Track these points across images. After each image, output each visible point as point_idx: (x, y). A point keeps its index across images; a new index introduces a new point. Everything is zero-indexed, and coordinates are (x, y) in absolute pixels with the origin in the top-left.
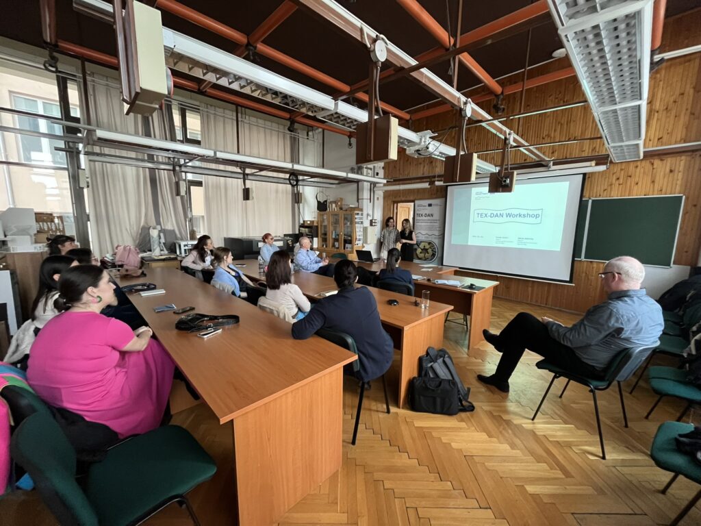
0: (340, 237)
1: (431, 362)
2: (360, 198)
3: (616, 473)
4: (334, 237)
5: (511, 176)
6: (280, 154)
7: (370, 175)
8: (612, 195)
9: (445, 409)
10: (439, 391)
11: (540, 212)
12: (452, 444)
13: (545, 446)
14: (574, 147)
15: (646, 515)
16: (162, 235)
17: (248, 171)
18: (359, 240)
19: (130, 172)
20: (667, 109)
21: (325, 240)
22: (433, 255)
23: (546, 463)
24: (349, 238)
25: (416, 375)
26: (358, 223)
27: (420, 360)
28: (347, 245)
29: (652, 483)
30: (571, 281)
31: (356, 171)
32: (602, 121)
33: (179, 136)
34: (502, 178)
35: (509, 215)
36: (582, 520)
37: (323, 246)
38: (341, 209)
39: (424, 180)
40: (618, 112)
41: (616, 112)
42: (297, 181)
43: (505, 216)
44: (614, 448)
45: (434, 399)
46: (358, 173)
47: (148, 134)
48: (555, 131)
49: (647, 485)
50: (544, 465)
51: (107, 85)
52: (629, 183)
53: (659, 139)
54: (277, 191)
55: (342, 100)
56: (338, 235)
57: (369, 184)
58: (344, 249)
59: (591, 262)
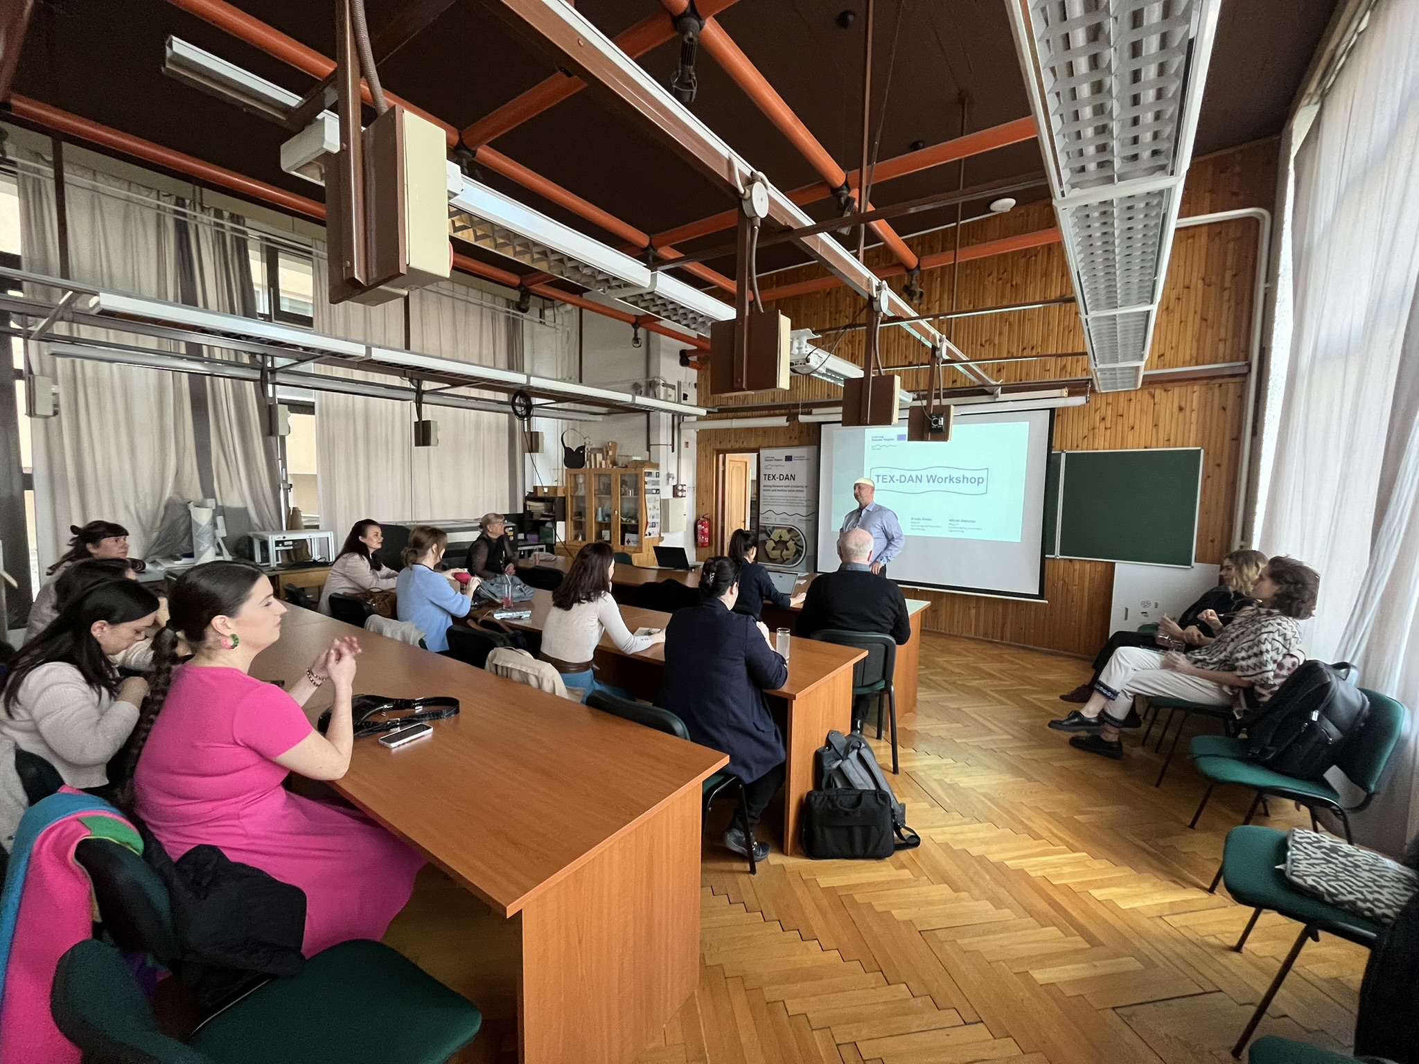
0: (613, 518)
1: (837, 760)
2: (652, 443)
3: (1165, 926)
4: (600, 519)
5: (944, 411)
6: (485, 352)
7: (672, 399)
8: (1096, 446)
9: (870, 849)
10: (858, 815)
11: (983, 474)
12: (894, 912)
13: (1048, 895)
14: (1034, 368)
15: (1220, 991)
16: (220, 520)
17: (427, 385)
18: (653, 525)
19: (143, 378)
20: (1167, 308)
21: (579, 526)
22: (798, 553)
23: (1055, 925)
24: (633, 522)
25: (810, 788)
26: (650, 492)
27: (818, 757)
28: (628, 536)
29: (1220, 936)
30: (1041, 595)
31: (643, 389)
32: (1091, 331)
33: (263, 306)
34: (931, 416)
35: (931, 479)
36: (1129, 1017)
37: (576, 537)
38: (614, 463)
39: (777, 412)
40: (1117, 319)
41: (1115, 320)
42: (529, 407)
43: (925, 479)
44: (1154, 885)
45: (850, 829)
46: (647, 395)
47: (189, 299)
48: (1000, 334)
49: (1212, 940)
50: (1053, 930)
51: (94, 190)
52: (1120, 428)
53: (1159, 357)
54: (478, 426)
55: (663, 271)
56: (609, 516)
57: (670, 415)
58: (623, 543)
59: (1070, 560)
